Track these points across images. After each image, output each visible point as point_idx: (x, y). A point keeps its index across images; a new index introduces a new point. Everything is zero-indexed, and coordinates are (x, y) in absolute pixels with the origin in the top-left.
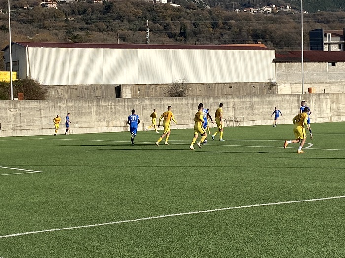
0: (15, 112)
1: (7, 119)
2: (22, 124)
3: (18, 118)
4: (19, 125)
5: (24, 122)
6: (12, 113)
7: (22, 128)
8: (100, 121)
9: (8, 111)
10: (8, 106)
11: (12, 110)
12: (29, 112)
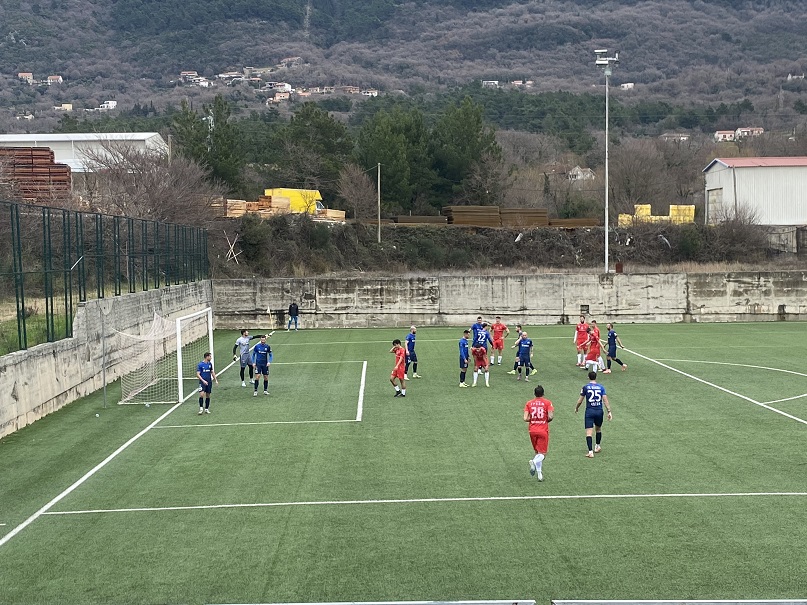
0: (610, 290)
1: (599, 300)
2: (619, 307)
3: (614, 299)
4: (615, 308)
5: (622, 304)
6: (606, 291)
7: (618, 313)
8: (738, 304)
9: (600, 288)
10: (601, 282)
11: (606, 286)
12: (630, 290)
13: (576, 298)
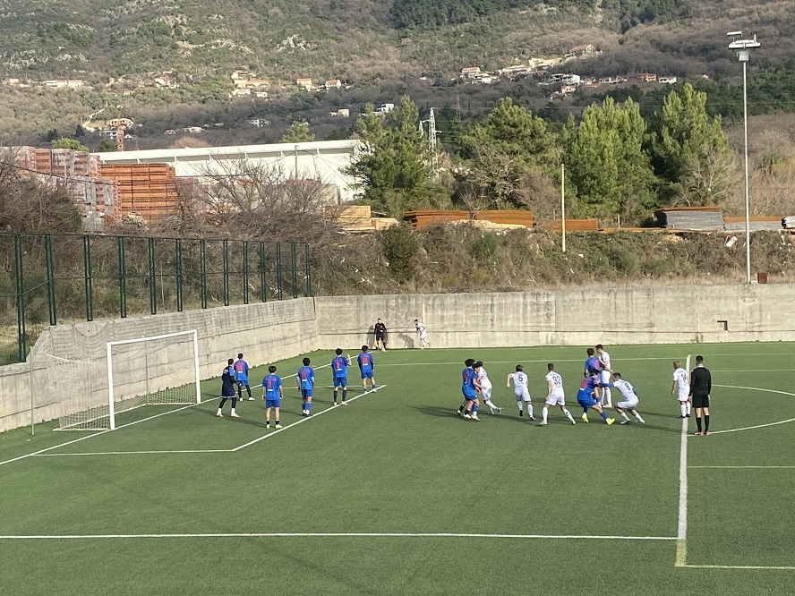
0: (753, 303)
1: (739, 315)
2: (763, 323)
3: (757, 314)
4: (758, 324)
5: (766, 319)
6: (747, 305)
7: (762, 329)
9: (741, 301)
10: (741, 293)
11: (747, 299)
12: (775, 304)
13: (712, 313)
